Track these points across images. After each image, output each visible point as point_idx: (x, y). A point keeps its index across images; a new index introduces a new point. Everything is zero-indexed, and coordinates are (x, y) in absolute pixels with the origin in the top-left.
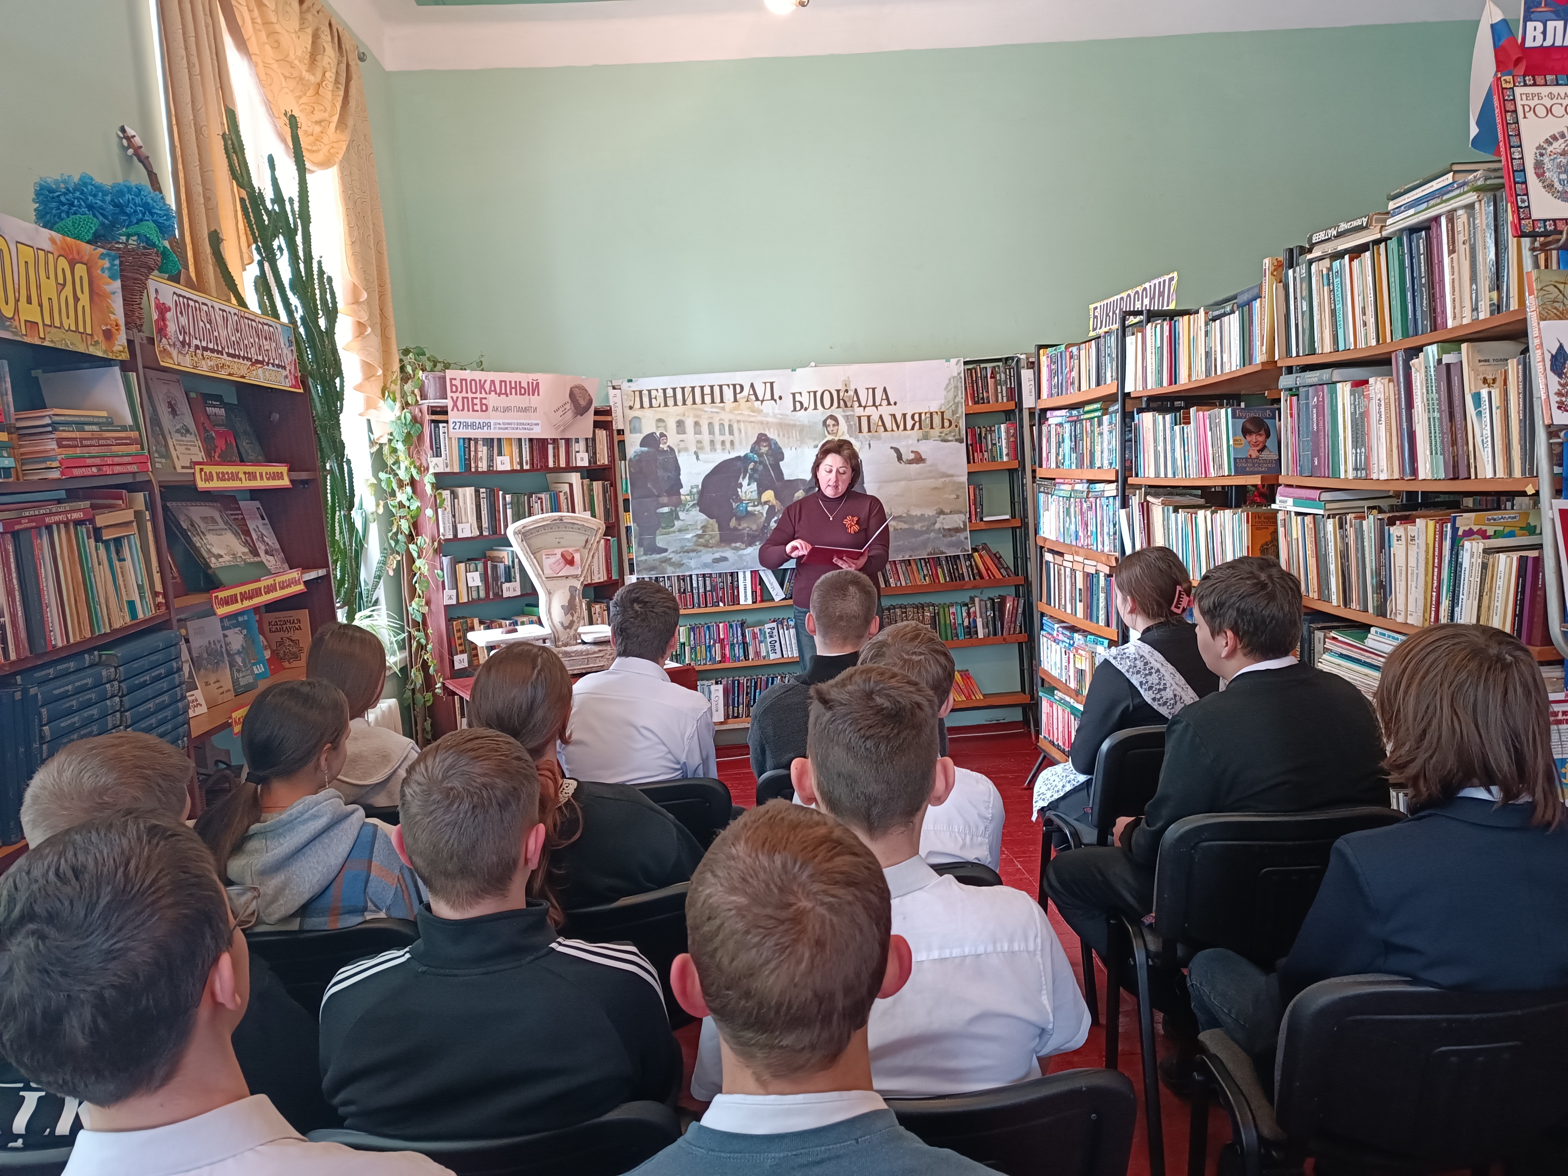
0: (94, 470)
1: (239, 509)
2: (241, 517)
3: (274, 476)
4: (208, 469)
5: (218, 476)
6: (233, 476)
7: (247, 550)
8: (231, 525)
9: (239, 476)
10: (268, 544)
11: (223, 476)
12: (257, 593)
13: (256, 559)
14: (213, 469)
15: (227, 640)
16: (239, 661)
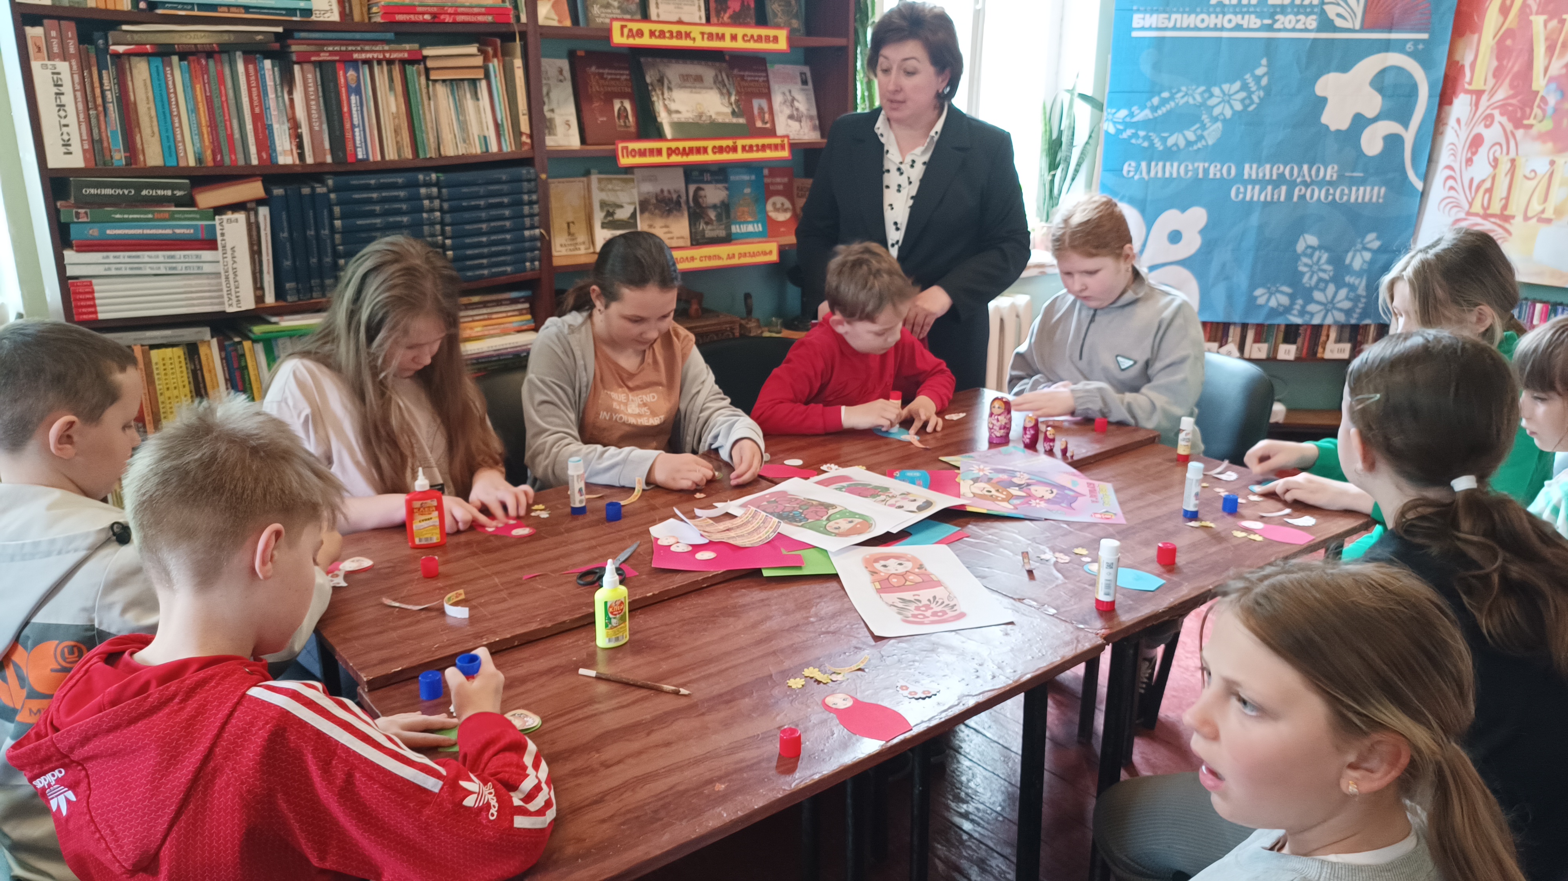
0: (427, 17)
1: (766, 71)
2: (761, 79)
3: (760, 39)
4: (635, 26)
5: (652, 34)
6: (679, 35)
7: (728, 110)
8: (724, 85)
9: (692, 35)
10: (797, 109)
11: (662, 34)
12: (698, 151)
13: (735, 120)
14: (646, 27)
15: (702, 193)
16: (712, 215)
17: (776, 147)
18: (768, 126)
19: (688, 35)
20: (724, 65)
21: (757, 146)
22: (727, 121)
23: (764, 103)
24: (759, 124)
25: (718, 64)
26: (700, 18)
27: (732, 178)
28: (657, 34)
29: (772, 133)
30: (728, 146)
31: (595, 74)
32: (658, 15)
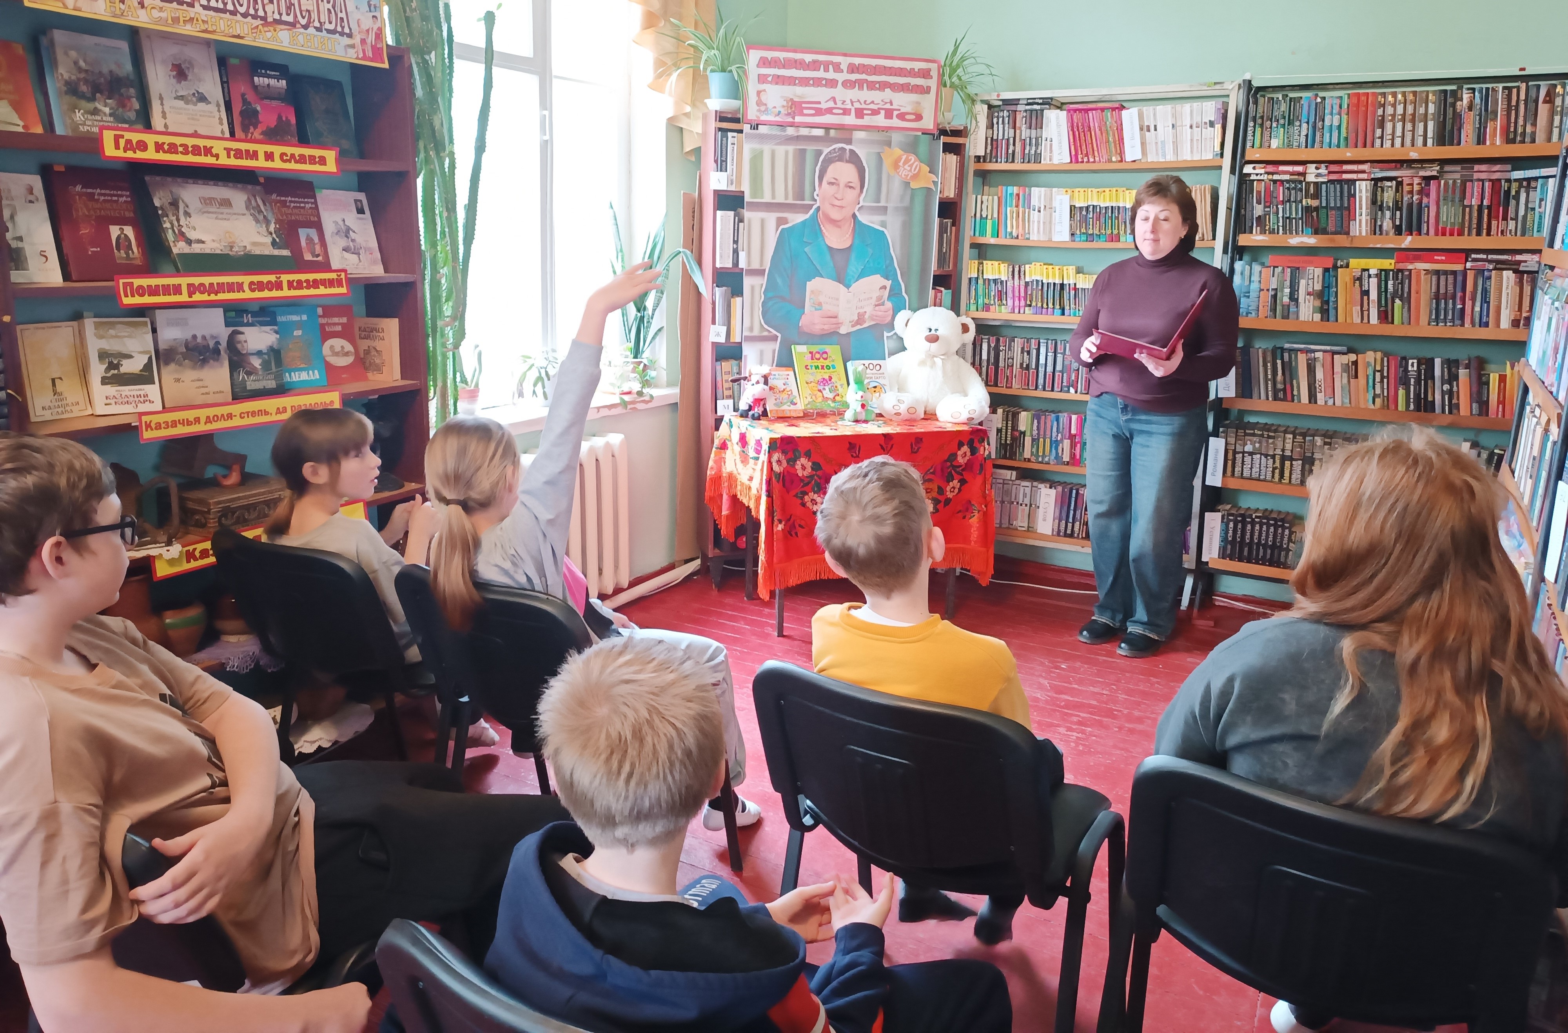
3: (302, 159)
4: (135, 137)
5: (159, 147)
6: (196, 151)
7: (269, 240)
8: (260, 212)
9: (214, 151)
10: (353, 241)
11: (173, 149)
12: (231, 288)
13: (276, 252)
14: (150, 139)
15: (241, 337)
16: (256, 362)
17: (331, 283)
18: (320, 258)
19: (208, 151)
20: (258, 188)
21: (307, 281)
22: (267, 253)
23: (313, 233)
24: (308, 257)
25: (250, 187)
26: (223, 132)
27: (280, 319)
28: (166, 147)
29: (325, 267)
30: (269, 282)
31: (81, 195)
32: (166, 126)
